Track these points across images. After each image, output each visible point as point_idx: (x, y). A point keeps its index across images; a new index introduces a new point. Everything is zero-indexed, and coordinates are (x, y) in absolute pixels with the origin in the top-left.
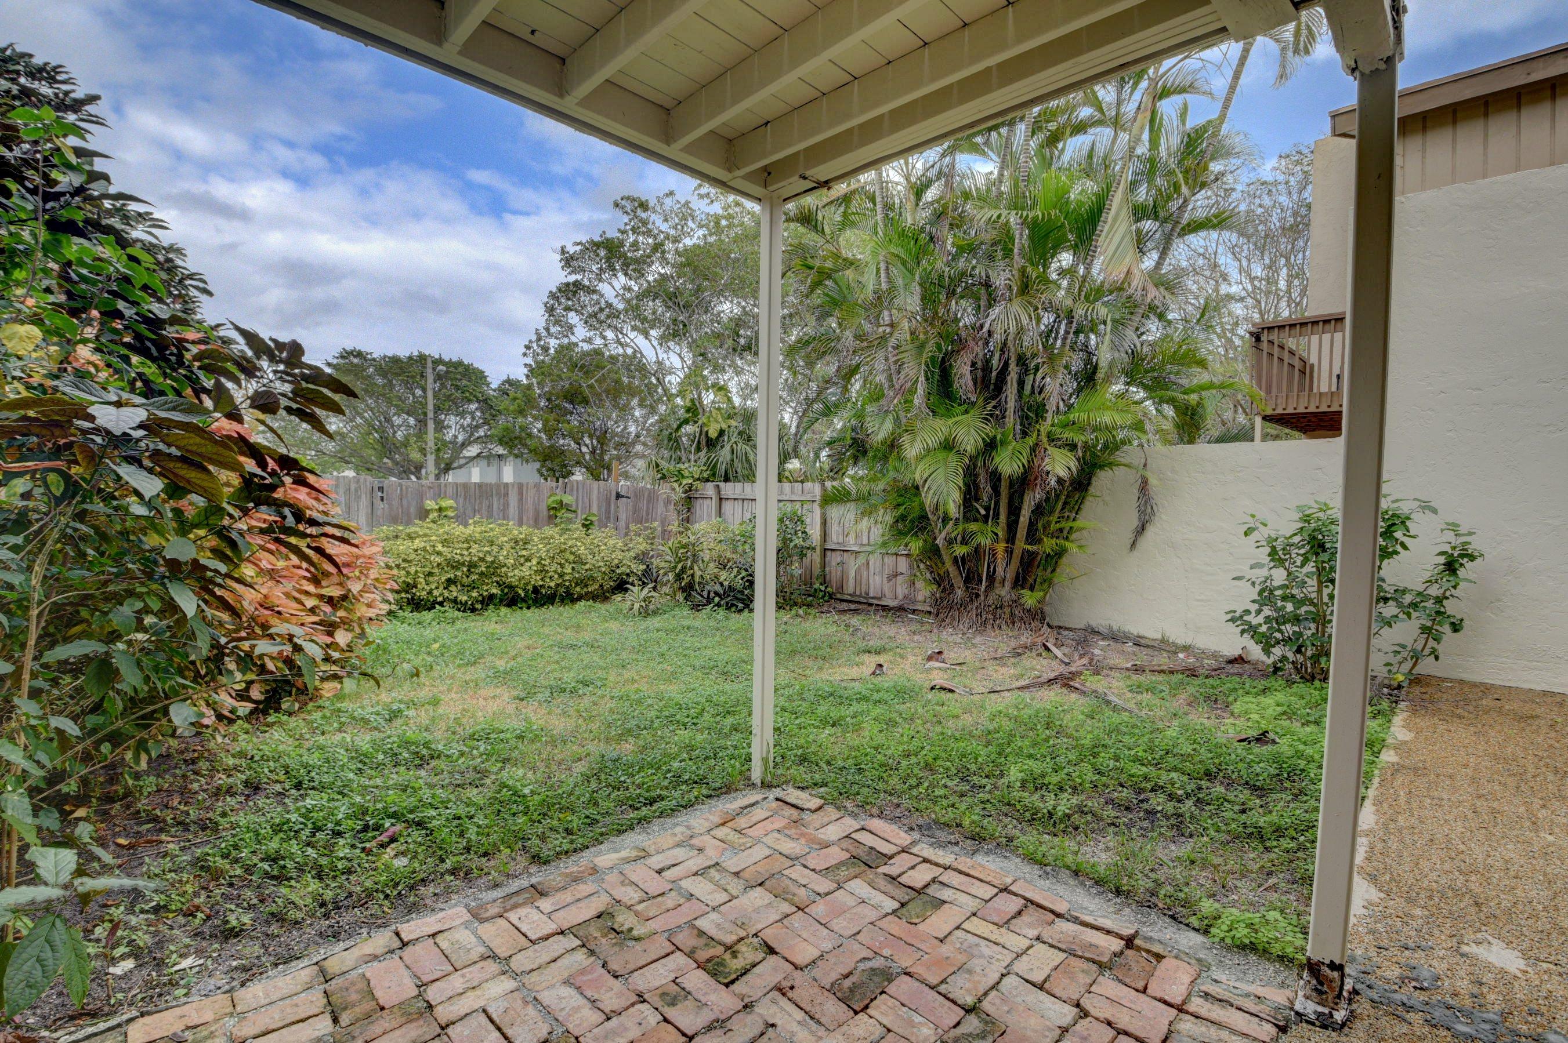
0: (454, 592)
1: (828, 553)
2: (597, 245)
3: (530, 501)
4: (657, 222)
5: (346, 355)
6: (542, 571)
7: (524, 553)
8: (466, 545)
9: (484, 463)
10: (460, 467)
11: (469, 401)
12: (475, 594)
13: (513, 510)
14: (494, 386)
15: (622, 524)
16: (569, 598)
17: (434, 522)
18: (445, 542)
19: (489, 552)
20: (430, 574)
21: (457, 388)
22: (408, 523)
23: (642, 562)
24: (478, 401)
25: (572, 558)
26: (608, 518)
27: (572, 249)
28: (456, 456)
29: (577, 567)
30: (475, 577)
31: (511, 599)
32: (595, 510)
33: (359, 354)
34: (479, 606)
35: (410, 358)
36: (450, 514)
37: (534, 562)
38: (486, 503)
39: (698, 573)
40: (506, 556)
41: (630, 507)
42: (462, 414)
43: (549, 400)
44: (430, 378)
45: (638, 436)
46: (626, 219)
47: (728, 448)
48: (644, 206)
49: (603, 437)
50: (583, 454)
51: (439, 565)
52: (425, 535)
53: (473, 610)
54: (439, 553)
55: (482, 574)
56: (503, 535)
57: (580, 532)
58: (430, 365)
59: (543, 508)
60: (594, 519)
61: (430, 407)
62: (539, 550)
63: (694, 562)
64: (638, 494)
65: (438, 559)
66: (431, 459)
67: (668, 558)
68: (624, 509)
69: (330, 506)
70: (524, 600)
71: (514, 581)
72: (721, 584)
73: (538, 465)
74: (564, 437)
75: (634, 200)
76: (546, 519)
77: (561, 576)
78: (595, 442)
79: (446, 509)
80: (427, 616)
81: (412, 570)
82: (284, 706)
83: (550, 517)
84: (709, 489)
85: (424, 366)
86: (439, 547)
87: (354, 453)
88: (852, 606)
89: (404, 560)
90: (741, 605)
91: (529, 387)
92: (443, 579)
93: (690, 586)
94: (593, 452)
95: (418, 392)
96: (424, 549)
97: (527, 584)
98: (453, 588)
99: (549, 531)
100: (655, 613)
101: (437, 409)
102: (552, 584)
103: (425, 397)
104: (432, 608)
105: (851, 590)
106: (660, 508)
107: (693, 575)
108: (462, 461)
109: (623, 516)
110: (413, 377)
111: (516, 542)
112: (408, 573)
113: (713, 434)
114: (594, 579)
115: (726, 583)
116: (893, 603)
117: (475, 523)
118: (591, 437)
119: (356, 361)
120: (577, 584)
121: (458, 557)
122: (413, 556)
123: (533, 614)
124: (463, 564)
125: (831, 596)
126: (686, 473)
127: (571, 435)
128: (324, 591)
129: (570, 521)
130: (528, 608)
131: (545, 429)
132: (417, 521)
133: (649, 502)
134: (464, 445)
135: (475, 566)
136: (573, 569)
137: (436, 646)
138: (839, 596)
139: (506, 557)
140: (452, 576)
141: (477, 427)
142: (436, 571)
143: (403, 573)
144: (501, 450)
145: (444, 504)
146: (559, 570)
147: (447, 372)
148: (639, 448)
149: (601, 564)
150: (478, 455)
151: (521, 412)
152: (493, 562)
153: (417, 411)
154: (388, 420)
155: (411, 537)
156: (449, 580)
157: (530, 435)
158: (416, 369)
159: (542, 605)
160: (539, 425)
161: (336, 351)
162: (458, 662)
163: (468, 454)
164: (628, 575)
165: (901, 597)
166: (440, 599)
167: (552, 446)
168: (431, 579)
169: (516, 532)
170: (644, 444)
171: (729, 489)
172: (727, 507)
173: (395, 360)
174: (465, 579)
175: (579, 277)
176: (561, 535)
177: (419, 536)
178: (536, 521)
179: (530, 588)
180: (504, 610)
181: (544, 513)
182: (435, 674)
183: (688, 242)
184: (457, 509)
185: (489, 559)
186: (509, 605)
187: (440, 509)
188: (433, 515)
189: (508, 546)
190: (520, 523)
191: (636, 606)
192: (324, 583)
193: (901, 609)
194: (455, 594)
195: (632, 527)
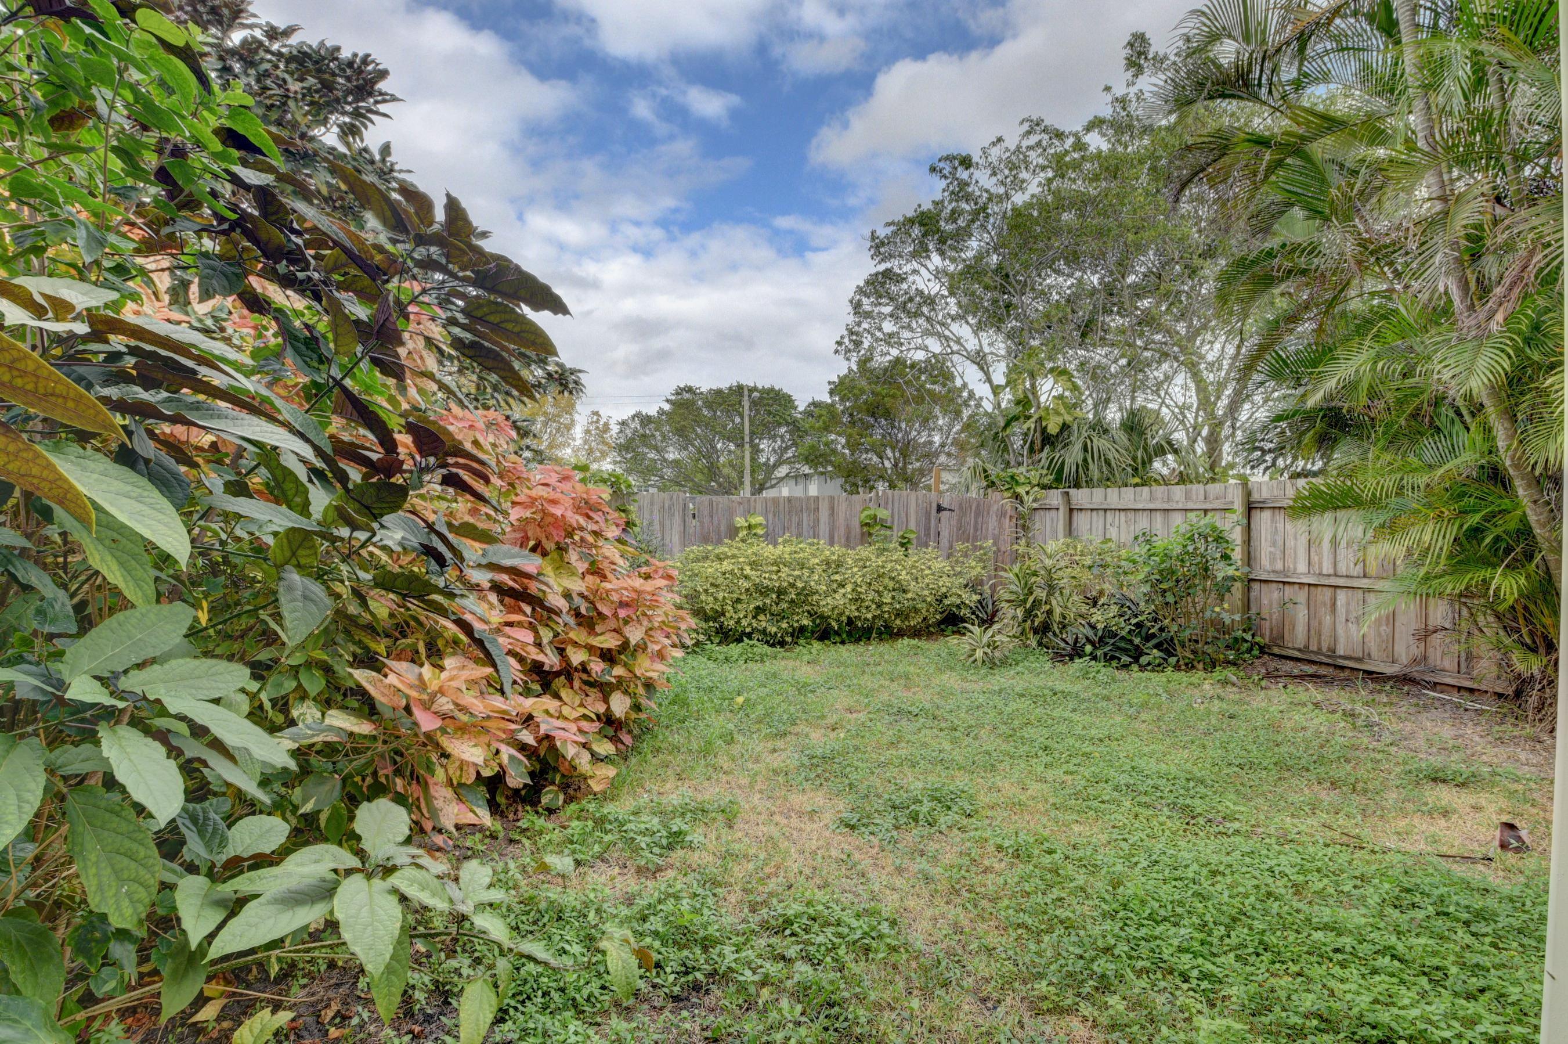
0: (763, 622)
1: (1256, 586)
2: (911, 221)
3: (842, 516)
4: (983, 180)
5: (680, 391)
6: (857, 599)
7: (837, 577)
8: (775, 568)
9: (792, 482)
10: (772, 487)
11: (779, 425)
12: (784, 625)
13: (824, 528)
14: (801, 409)
15: (944, 542)
16: (888, 633)
17: (743, 541)
18: (754, 565)
19: (799, 577)
20: (738, 601)
21: (769, 413)
22: (719, 542)
23: (974, 591)
24: (788, 424)
25: (891, 585)
26: (928, 535)
27: (882, 232)
28: (768, 477)
29: (898, 596)
30: (785, 605)
31: (824, 634)
32: (912, 526)
33: (689, 390)
34: (789, 639)
35: (730, 389)
36: (760, 532)
37: (849, 588)
38: (795, 519)
39: (1058, 611)
40: (817, 581)
41: (954, 522)
42: (773, 438)
43: (851, 415)
44: (746, 404)
45: (943, 445)
46: (943, 183)
47: (1078, 446)
48: (966, 162)
49: (906, 450)
50: (886, 469)
51: (747, 590)
52: (734, 556)
53: (782, 644)
54: (746, 577)
55: (793, 601)
56: (815, 556)
57: (898, 555)
58: (746, 392)
59: (856, 524)
60: (912, 536)
61: (747, 431)
62: (853, 575)
63: (1050, 594)
64: (963, 507)
65: (746, 584)
66: (747, 479)
67: (1013, 587)
68: (947, 524)
69: (602, 525)
70: (837, 633)
71: (826, 611)
72: (1093, 627)
73: (841, 481)
74: (867, 451)
75: (954, 158)
76: (859, 537)
77: (879, 606)
78: (897, 454)
79: (756, 526)
80: (734, 650)
81: (721, 595)
82: (545, 800)
83: (863, 534)
84: (1055, 497)
85: (741, 395)
86: (748, 571)
87: (688, 478)
88: (1310, 669)
89: (712, 585)
90: (1125, 659)
91: (832, 405)
92: (752, 607)
93: (1044, 629)
94: (896, 465)
95: (738, 420)
96: (732, 571)
97: (842, 614)
98: (761, 617)
99: (865, 552)
100: (1004, 663)
101: (752, 434)
102: (869, 616)
103: (742, 424)
104: (739, 640)
105: (1300, 642)
106: (992, 523)
107: (1050, 613)
108: (773, 482)
109: (945, 534)
110: (733, 405)
111: (828, 564)
112: (715, 599)
113: (1053, 429)
114: (917, 611)
115: (1100, 626)
116: (1389, 670)
117: (785, 542)
118: (893, 449)
119: (688, 396)
120: (897, 615)
121: (766, 582)
122: (720, 580)
123: (848, 652)
124: (772, 590)
125: (1262, 649)
126: (1022, 480)
127: (873, 449)
128: (598, 642)
129: (886, 539)
130: (843, 643)
131: (847, 445)
132: (726, 541)
133: (977, 515)
134: (776, 466)
135: (785, 593)
136: (893, 598)
137: (740, 700)
138: (1276, 650)
139: (818, 583)
140: (760, 604)
141: (787, 448)
142: (744, 597)
143: (711, 599)
144: (806, 470)
145: (754, 520)
146: (877, 599)
147: (761, 398)
148: (943, 458)
149: (926, 592)
150: (787, 475)
151: (826, 429)
152: (804, 588)
153: (735, 437)
154: (713, 447)
155: (719, 559)
156: (758, 608)
157: (834, 451)
158: (735, 399)
159: (858, 640)
160: (843, 441)
161: (672, 388)
162: (766, 730)
163: (779, 475)
164: (958, 607)
165: (1404, 659)
166: (748, 630)
167: (855, 461)
168: (739, 606)
169: (828, 553)
170: (949, 455)
171: (1081, 496)
172: (1081, 521)
173: (719, 392)
174: (774, 608)
175: (889, 265)
176: (878, 557)
177: (727, 557)
178: (848, 539)
179: (844, 619)
180: (816, 645)
181: (857, 529)
182: (735, 750)
183: (1019, 199)
184: (766, 526)
185: (800, 584)
186: (821, 639)
187: (750, 527)
188: (743, 533)
189: (819, 569)
190: (832, 543)
191: (979, 654)
192: (598, 629)
193: (1405, 680)
194: (764, 624)
195: (959, 546)
